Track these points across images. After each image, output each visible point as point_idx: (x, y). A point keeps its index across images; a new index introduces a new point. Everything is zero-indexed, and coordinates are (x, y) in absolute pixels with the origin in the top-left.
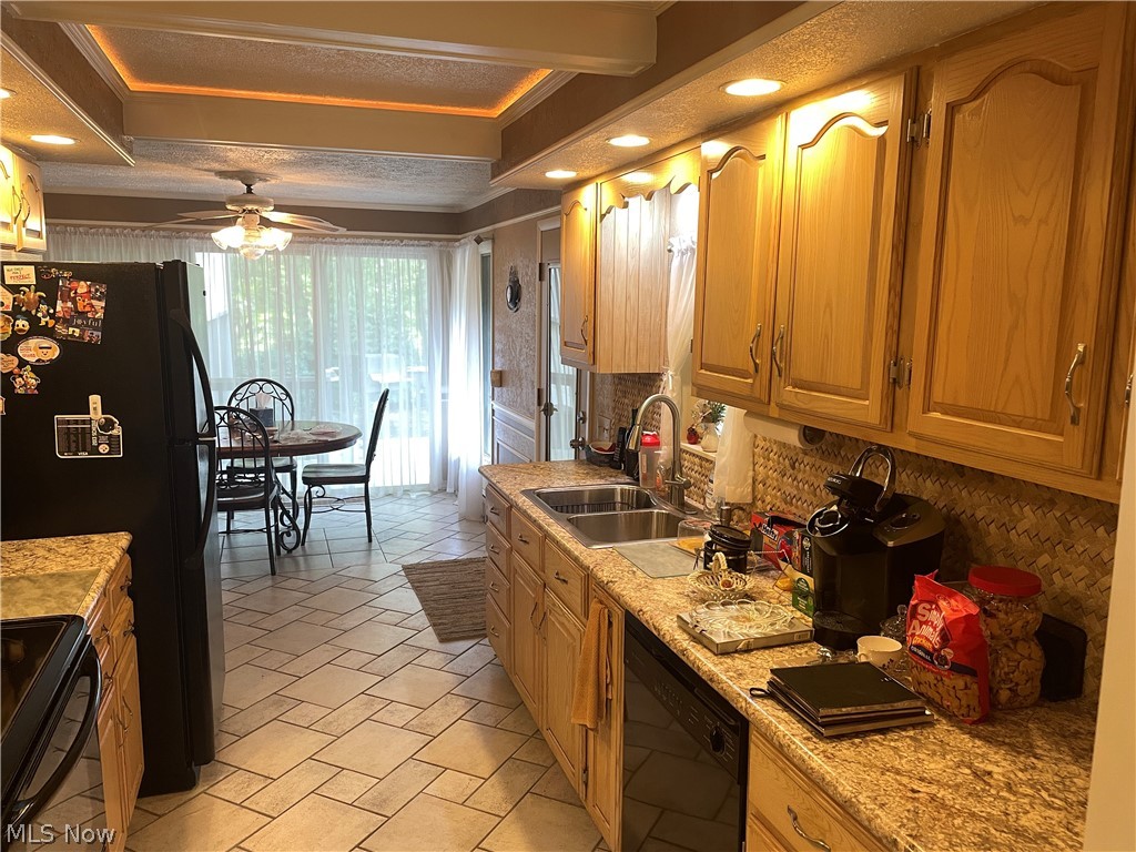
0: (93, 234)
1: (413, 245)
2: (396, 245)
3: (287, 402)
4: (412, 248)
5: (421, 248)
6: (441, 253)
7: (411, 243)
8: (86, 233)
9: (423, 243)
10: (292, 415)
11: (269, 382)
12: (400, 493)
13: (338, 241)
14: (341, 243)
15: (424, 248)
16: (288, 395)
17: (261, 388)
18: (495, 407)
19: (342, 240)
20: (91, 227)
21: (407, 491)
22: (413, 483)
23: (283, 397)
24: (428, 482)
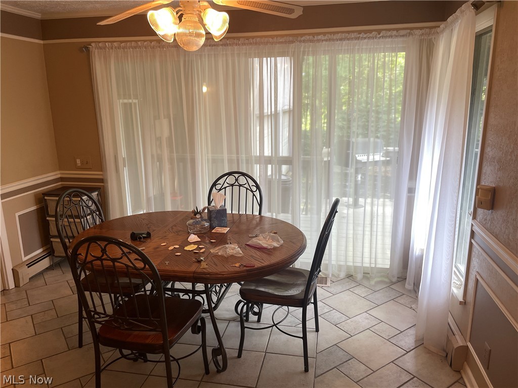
0: (124, 48)
1: (391, 36)
2: (373, 38)
3: (257, 194)
4: (390, 40)
5: (401, 39)
6: (421, 42)
7: (389, 33)
8: (119, 48)
9: (402, 32)
10: (260, 205)
11: (243, 174)
12: (359, 276)
13: (316, 38)
14: (318, 41)
15: (405, 39)
16: (258, 187)
17: (237, 180)
18: (476, 228)
19: (320, 37)
20: (122, 42)
21: (367, 275)
22: (373, 266)
23: (254, 189)
24: (388, 267)
